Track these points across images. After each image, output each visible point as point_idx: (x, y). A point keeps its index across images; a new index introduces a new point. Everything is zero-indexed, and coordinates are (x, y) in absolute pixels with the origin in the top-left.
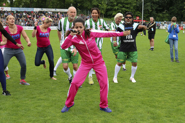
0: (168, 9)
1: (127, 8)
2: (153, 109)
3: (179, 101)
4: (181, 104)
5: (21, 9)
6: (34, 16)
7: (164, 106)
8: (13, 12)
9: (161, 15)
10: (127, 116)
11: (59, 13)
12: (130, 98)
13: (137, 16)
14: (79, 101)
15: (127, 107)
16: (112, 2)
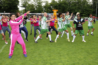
1: (90, 12)
10: (94, 56)
12: (94, 49)
13: (94, 16)
15: (93, 52)
16: (83, 10)
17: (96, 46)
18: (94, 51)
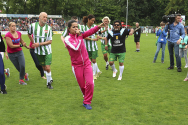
0: (150, 15)
1: (113, 14)
2: (137, 106)
3: (160, 98)
4: (161, 101)
5: (16, 15)
6: (28, 22)
7: (146, 103)
8: (9, 18)
9: (143, 20)
11: (51, 19)
12: (115, 96)
13: (122, 21)
14: (69, 98)
15: (113, 104)
16: (99, 9)
17: (120, 90)
18: (114, 100)
